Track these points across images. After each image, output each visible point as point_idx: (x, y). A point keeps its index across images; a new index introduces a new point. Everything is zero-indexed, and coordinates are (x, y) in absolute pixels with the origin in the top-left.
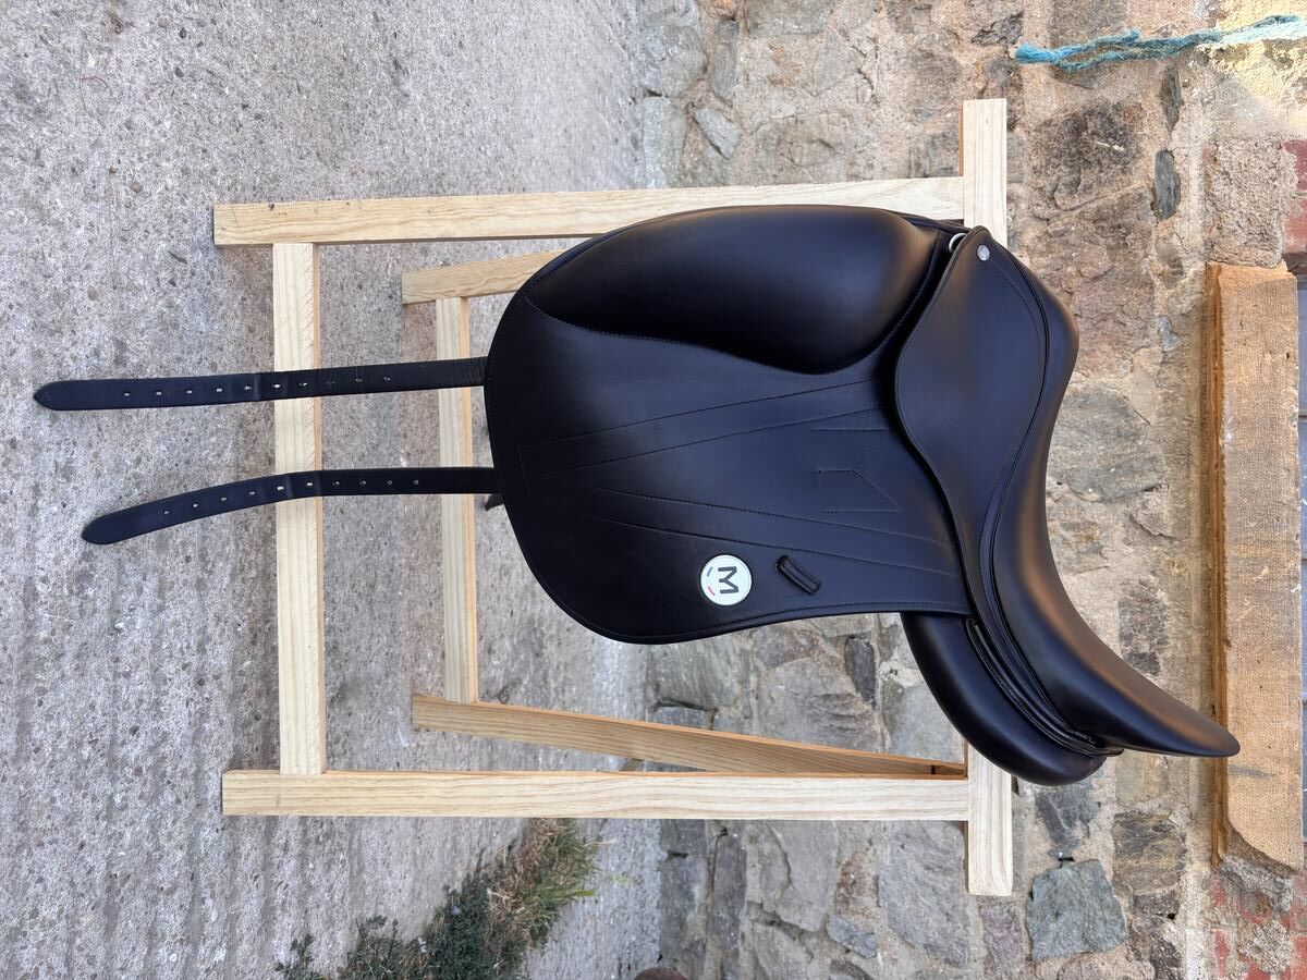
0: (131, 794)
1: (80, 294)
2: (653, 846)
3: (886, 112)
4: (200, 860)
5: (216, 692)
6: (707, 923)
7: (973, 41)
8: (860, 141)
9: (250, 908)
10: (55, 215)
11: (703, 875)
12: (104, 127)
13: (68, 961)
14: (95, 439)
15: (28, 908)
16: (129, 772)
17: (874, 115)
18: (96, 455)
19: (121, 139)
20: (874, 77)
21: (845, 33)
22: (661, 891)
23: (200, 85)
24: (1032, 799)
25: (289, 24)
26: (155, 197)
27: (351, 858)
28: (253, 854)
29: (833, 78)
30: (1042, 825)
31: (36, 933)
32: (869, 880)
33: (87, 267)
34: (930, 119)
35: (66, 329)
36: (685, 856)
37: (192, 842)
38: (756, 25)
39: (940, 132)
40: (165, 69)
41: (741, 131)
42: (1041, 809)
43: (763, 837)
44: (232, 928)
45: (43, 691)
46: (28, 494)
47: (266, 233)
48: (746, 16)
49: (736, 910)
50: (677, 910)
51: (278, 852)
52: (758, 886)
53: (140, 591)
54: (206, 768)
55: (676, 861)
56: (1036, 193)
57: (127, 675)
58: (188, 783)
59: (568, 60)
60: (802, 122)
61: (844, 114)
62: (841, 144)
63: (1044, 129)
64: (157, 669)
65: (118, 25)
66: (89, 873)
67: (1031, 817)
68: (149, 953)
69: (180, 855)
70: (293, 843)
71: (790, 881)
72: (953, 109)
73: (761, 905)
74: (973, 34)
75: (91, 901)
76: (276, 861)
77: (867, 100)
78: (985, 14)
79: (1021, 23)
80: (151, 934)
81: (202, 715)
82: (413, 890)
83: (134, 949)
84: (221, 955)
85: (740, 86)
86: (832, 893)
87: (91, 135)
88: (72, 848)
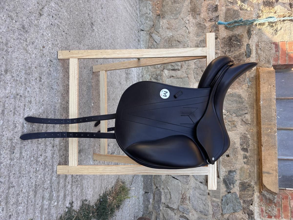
0: (40, 168)
1: (33, 67)
2: (142, 191)
3: (191, 35)
4: (52, 183)
5: (56, 149)
6: (153, 207)
7: (209, 21)
8: (186, 41)
9: (62, 195)
10: (29, 52)
11: (152, 197)
12: (38, 35)
13: (27, 201)
14: (35, 96)
15: (21, 190)
16: (40, 163)
17: (189, 36)
18: (36, 99)
19: (41, 37)
20: (189, 28)
21: (183, 19)
22: (143, 201)
23: (56, 27)
24: (222, 179)
25: (72, 15)
26: (47, 49)
27: (81, 186)
28: (62, 183)
29: (180, 28)
30: (224, 185)
31: (22, 195)
32: (188, 197)
33: (35, 62)
34: (200, 37)
35: (31, 74)
36: (148, 193)
37: (51, 179)
38: (164, 17)
39: (202, 39)
40: (49, 24)
41: (161, 39)
42: (224, 182)
43: (165, 188)
44: (58, 198)
45: (25, 146)
46: (23, 106)
47: (68, 56)
48: (162, 15)
49: (159, 204)
50: (146, 205)
51: (67, 183)
52: (164, 199)
53: (43, 127)
54: (54, 164)
55: (146, 194)
56: (222, 52)
57: (40, 144)
58: (50, 167)
59: (126, 23)
60: (174, 37)
61: (182, 35)
62: (182, 41)
63: (223, 39)
64: (45, 143)
65: (41, 15)
66: (32, 183)
67: (222, 183)
68: (42, 201)
69: (49, 182)
70: (70, 182)
71: (171, 198)
72: (205, 35)
73: (165, 203)
74: (209, 20)
75: (32, 189)
76: (67, 185)
77: (187, 32)
78: (211, 16)
79: (219, 18)
80: (43, 198)
81: (53, 153)
82: (93, 194)
83: (40, 200)
84: (56, 204)
85: (161, 29)
86: (180, 200)
87: (36, 36)
88: (29, 178)
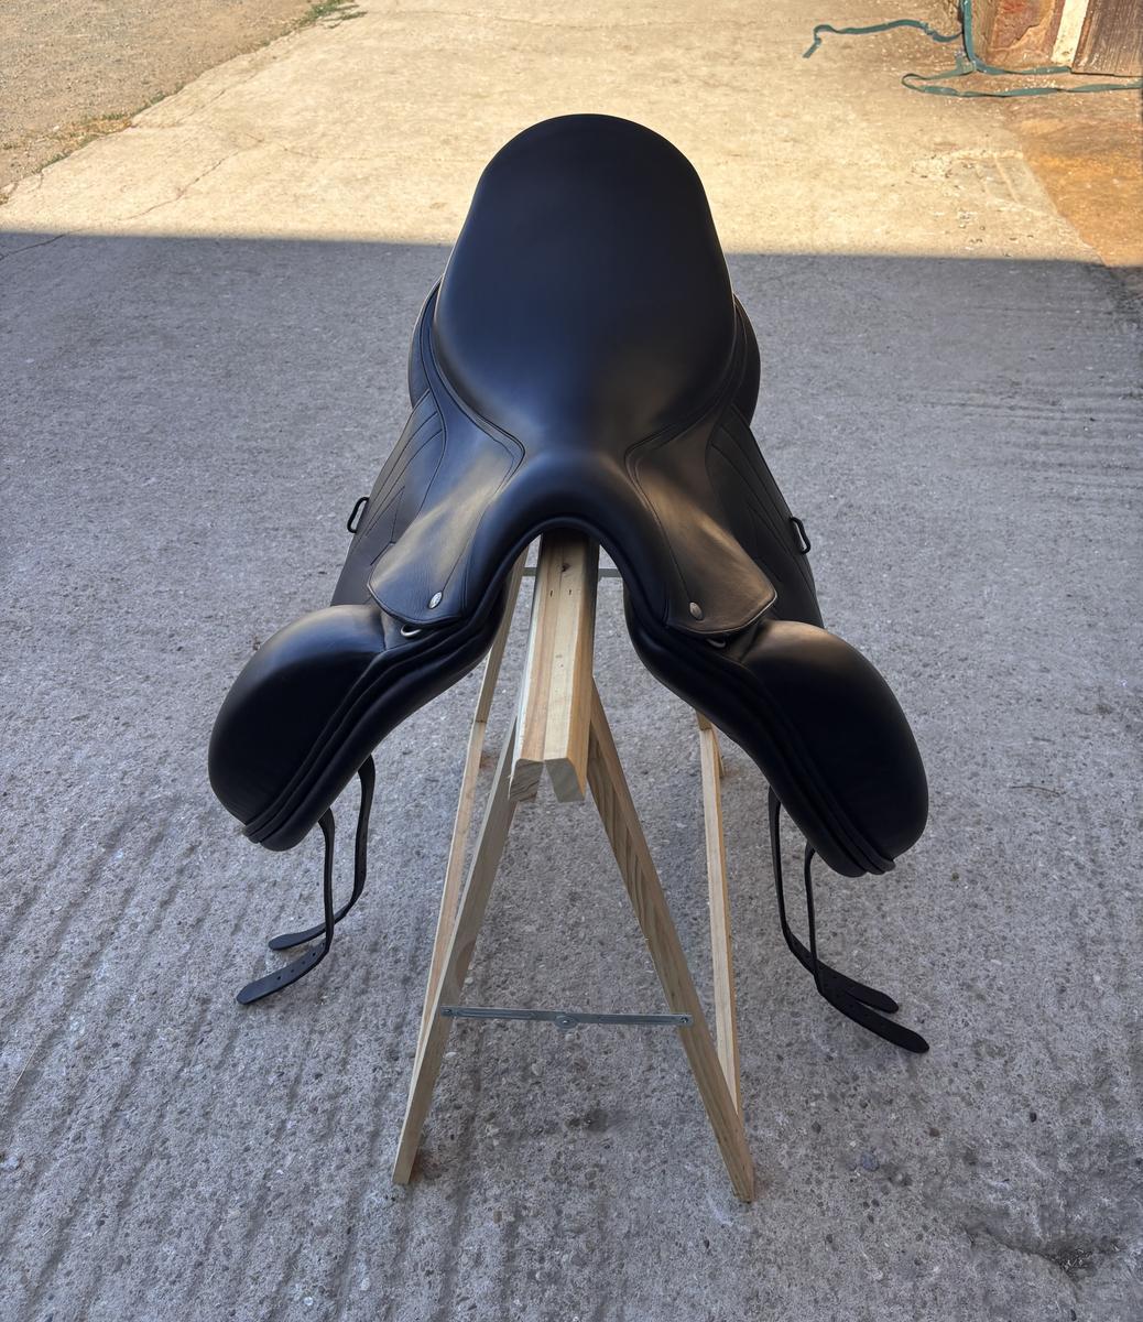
4: (361, 1218)
16: (305, 1108)
37: (354, 1199)
51: (464, 1259)
54: (385, 1132)
58: (362, 1139)
66: (246, 1174)
69: (338, 1202)
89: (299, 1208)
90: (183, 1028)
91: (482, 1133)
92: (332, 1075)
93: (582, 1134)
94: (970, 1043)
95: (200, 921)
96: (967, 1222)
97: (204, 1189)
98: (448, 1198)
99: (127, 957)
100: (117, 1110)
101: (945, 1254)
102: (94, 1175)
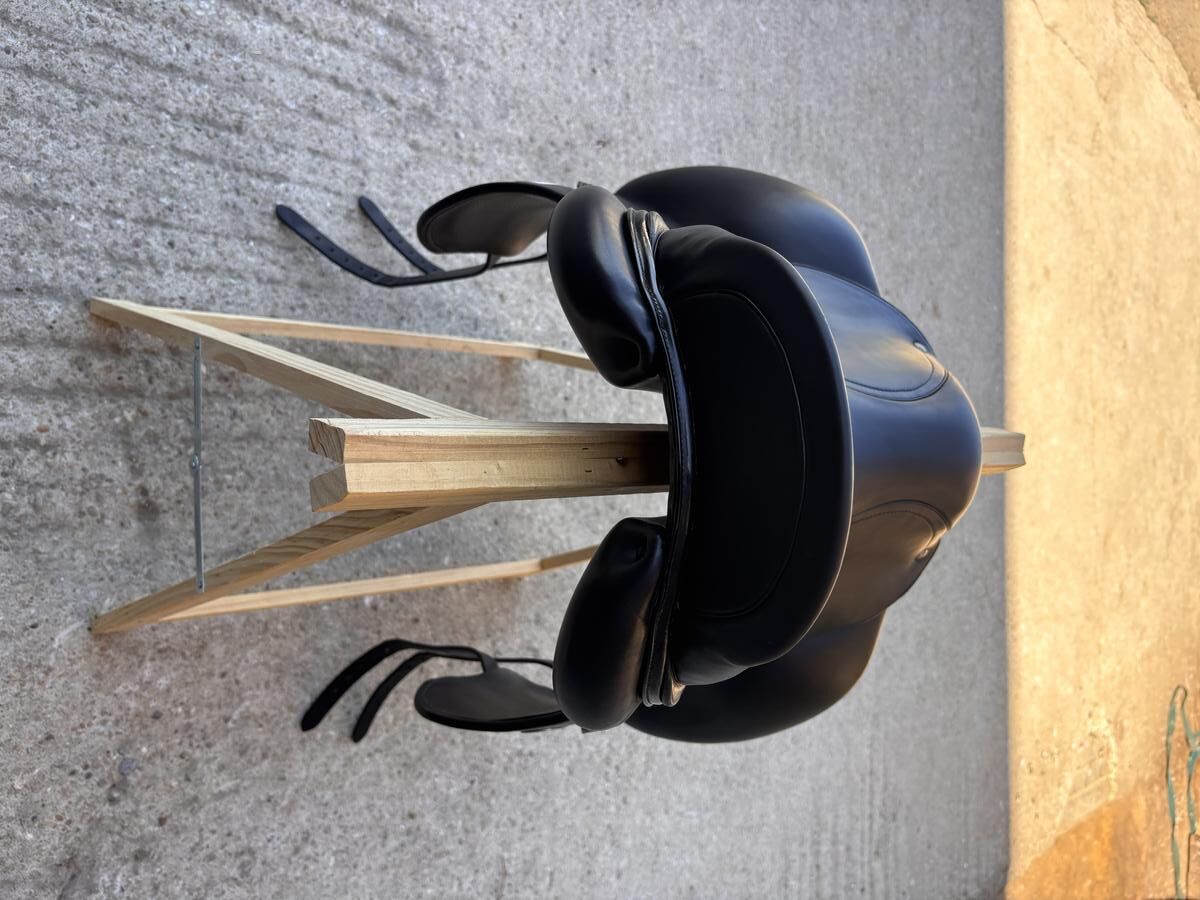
0: (119, 234)
4: (32, 299)
37: (53, 292)
75: (42, 184)
89: (38, 239)
90: (210, 110)
91: (126, 406)
92: (173, 258)
93: (133, 500)
94: (252, 845)
95: (320, 116)
96: (80, 858)
97: (50, 148)
98: (59, 381)
99: (278, 49)
100: (124, 54)
101: (47, 842)
102: (56, 40)
